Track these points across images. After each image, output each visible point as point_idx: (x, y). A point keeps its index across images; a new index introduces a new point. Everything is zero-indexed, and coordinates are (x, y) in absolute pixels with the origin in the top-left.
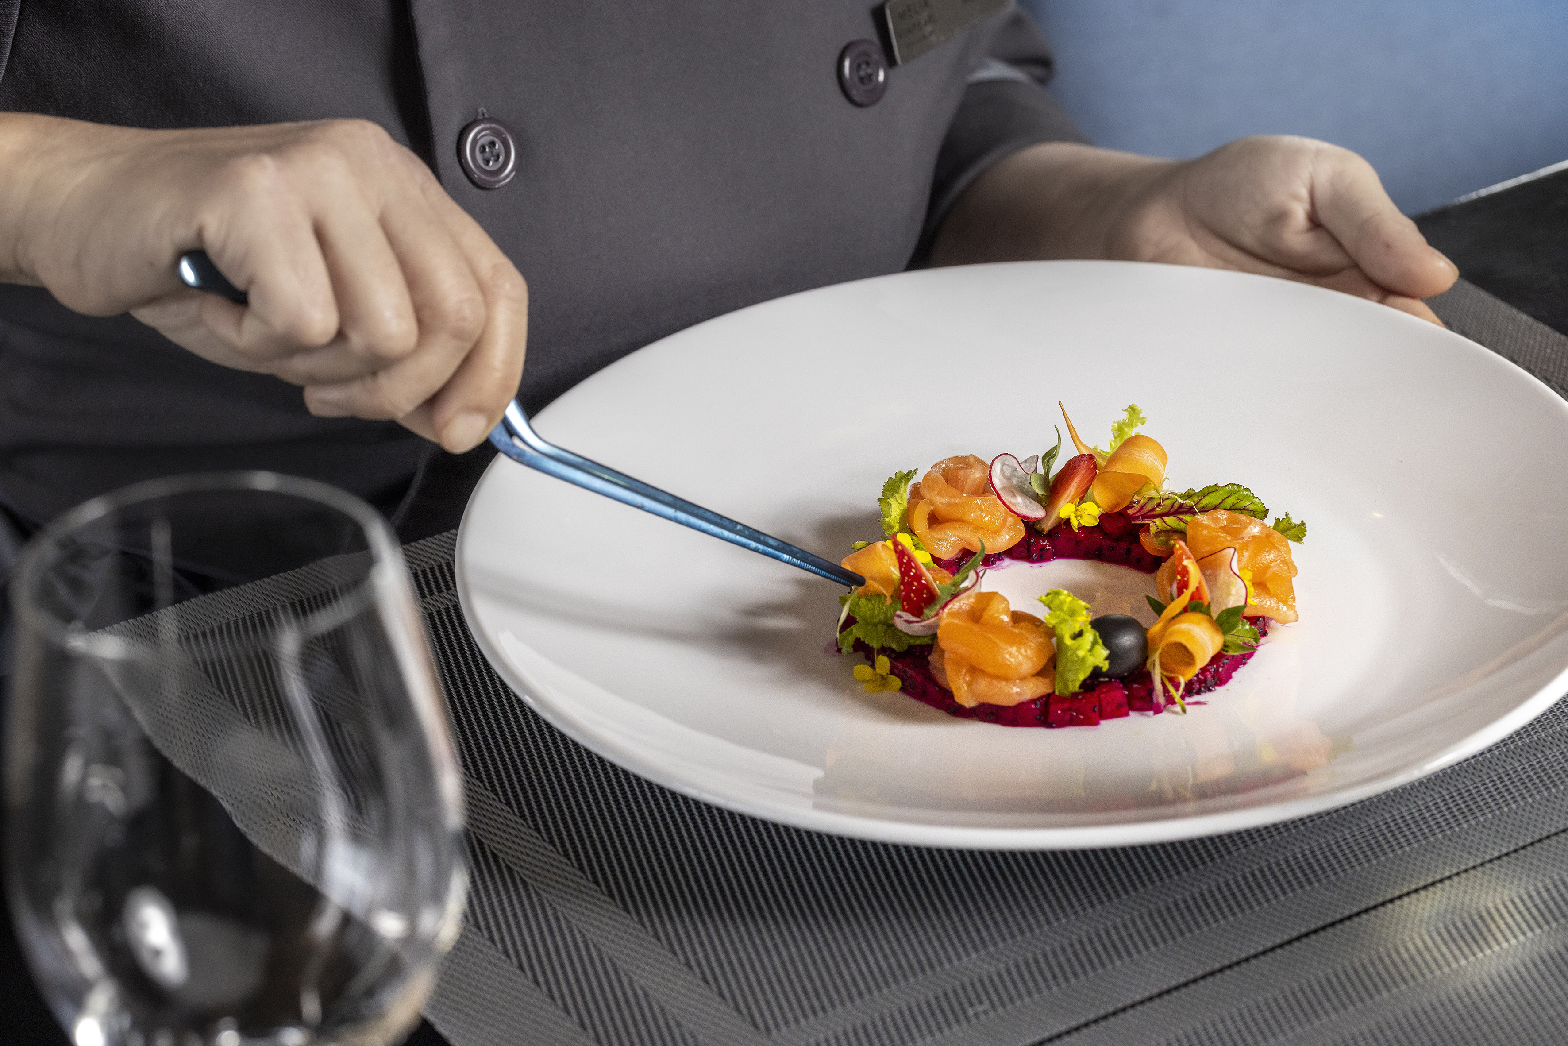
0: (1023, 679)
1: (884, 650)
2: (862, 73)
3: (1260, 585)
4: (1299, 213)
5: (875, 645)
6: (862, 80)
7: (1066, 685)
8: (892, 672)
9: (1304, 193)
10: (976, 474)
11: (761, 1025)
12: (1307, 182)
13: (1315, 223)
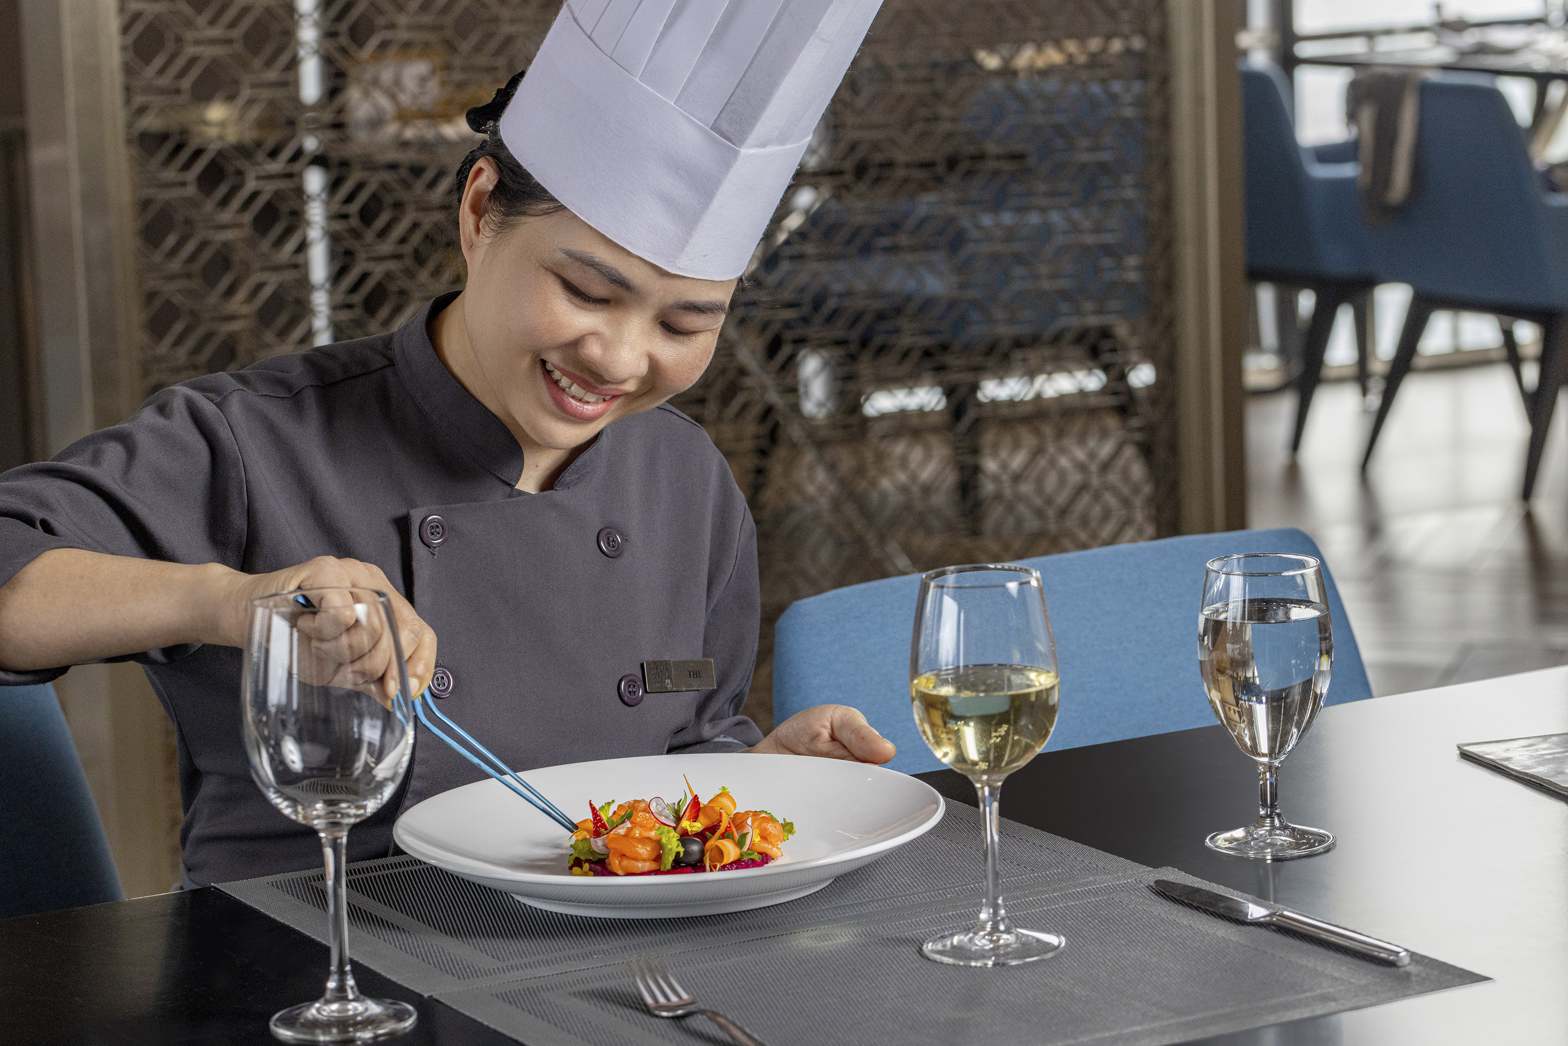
0: (644, 860)
1: (587, 861)
2: (630, 689)
3: (764, 838)
4: (826, 734)
5: (582, 858)
6: (630, 692)
7: (665, 867)
8: (590, 870)
9: (828, 725)
10: (643, 805)
11: (501, 959)
12: (830, 719)
13: (833, 738)
